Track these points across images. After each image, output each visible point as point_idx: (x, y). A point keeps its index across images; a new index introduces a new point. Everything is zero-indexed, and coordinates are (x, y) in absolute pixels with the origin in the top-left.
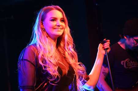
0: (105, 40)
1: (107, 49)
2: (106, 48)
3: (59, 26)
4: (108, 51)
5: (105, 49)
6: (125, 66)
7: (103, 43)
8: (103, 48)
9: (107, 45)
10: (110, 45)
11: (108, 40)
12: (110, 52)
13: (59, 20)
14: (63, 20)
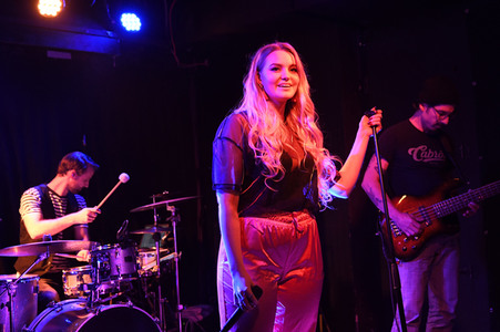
0: (373, 109)
1: (376, 126)
2: (374, 124)
3: (286, 79)
4: (378, 129)
5: (372, 127)
6: (415, 158)
7: (370, 115)
8: (369, 123)
9: (376, 119)
10: (382, 121)
11: (380, 111)
12: (380, 132)
13: (287, 69)
14: (294, 69)
